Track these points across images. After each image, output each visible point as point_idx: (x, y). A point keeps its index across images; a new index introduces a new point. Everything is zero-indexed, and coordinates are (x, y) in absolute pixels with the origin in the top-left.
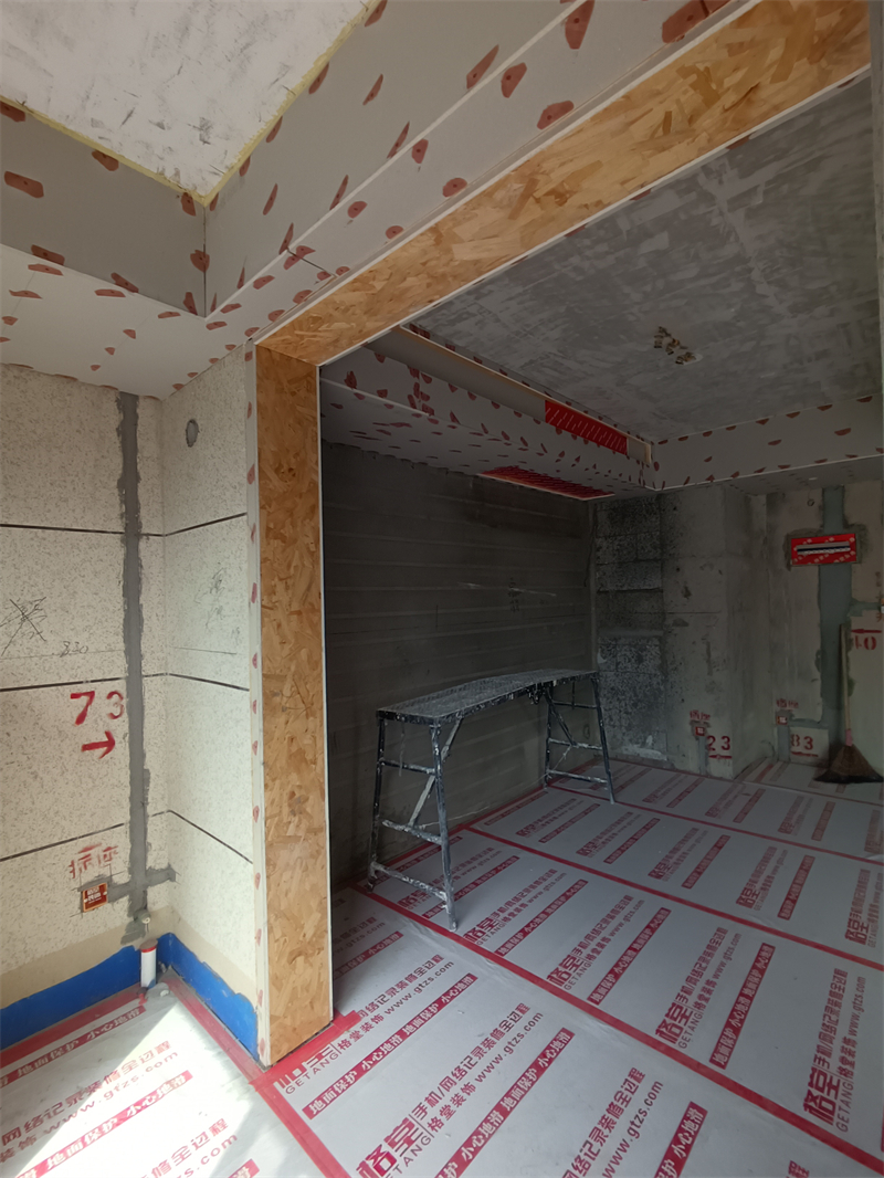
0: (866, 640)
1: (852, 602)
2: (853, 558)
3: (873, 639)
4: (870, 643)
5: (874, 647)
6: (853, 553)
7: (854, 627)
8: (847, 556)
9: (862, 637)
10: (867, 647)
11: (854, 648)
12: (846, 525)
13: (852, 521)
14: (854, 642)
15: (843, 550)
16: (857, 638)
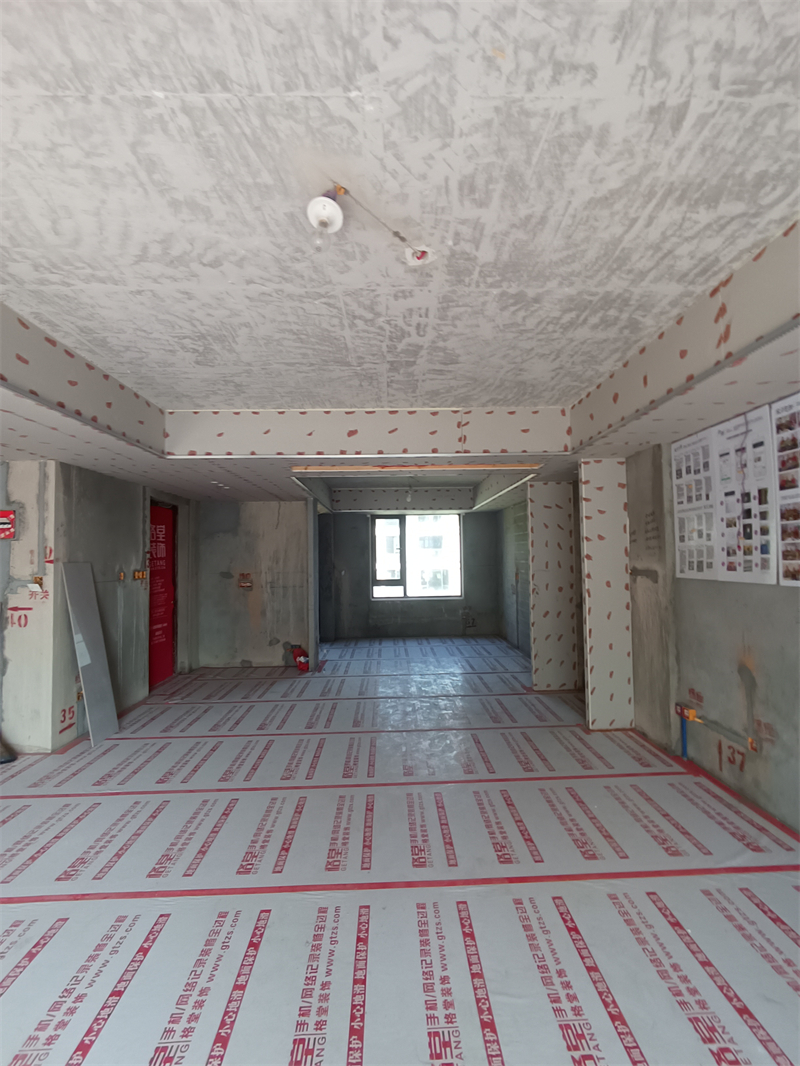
0: (20, 617)
1: (10, 579)
2: (12, 536)
3: (26, 616)
4: (23, 621)
5: (25, 626)
6: (12, 530)
7: (10, 606)
8: (8, 533)
9: (17, 614)
10: (20, 625)
11: (9, 626)
12: (9, 502)
13: (13, 499)
14: (10, 620)
15: (6, 526)
16: (12, 615)
